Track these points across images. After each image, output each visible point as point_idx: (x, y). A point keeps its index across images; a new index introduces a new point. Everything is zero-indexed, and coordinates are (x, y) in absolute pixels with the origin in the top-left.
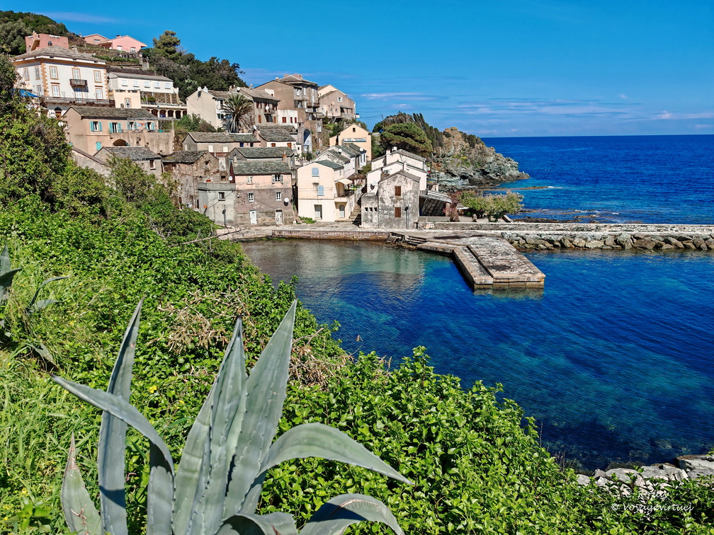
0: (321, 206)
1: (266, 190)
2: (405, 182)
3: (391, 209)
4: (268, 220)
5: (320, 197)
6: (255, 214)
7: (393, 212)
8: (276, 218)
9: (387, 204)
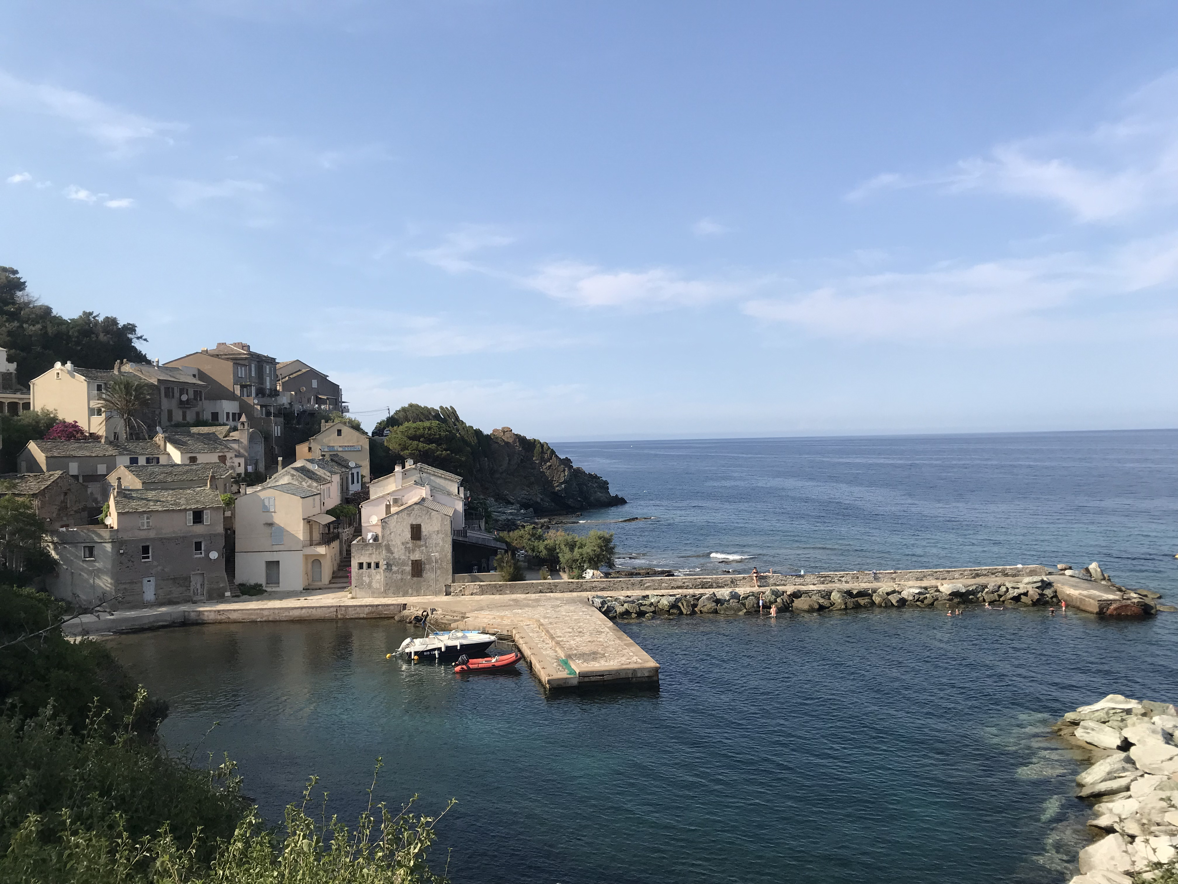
0: (278, 562)
1: (176, 538)
2: (427, 516)
3: (404, 564)
4: (176, 592)
5: (276, 548)
6: (153, 583)
7: (408, 568)
8: (192, 588)
9: (396, 555)
